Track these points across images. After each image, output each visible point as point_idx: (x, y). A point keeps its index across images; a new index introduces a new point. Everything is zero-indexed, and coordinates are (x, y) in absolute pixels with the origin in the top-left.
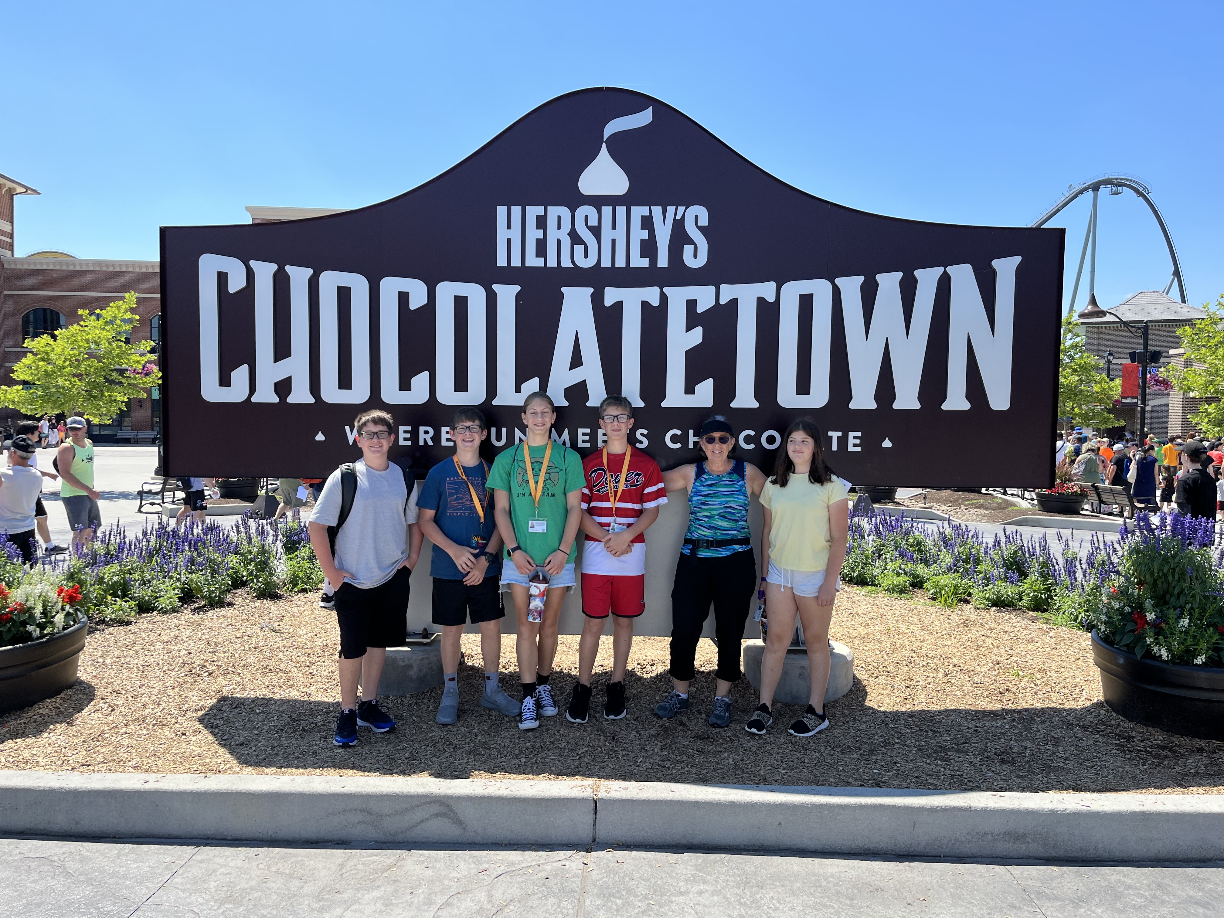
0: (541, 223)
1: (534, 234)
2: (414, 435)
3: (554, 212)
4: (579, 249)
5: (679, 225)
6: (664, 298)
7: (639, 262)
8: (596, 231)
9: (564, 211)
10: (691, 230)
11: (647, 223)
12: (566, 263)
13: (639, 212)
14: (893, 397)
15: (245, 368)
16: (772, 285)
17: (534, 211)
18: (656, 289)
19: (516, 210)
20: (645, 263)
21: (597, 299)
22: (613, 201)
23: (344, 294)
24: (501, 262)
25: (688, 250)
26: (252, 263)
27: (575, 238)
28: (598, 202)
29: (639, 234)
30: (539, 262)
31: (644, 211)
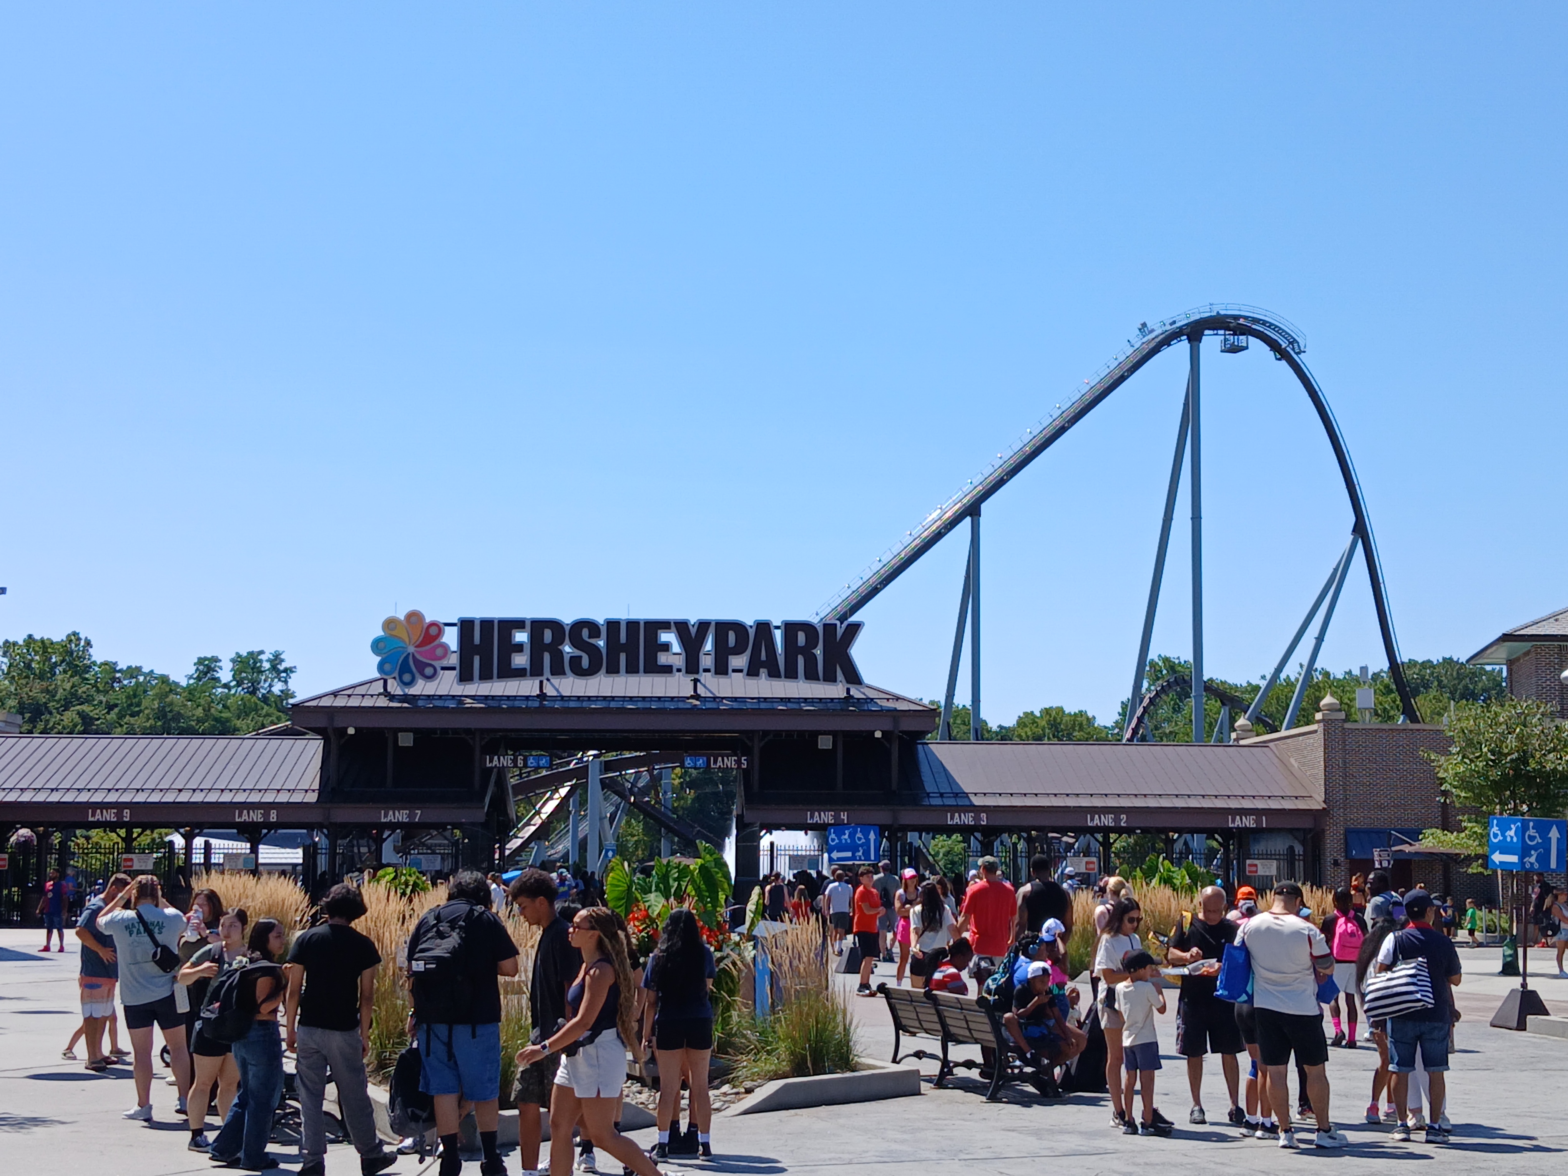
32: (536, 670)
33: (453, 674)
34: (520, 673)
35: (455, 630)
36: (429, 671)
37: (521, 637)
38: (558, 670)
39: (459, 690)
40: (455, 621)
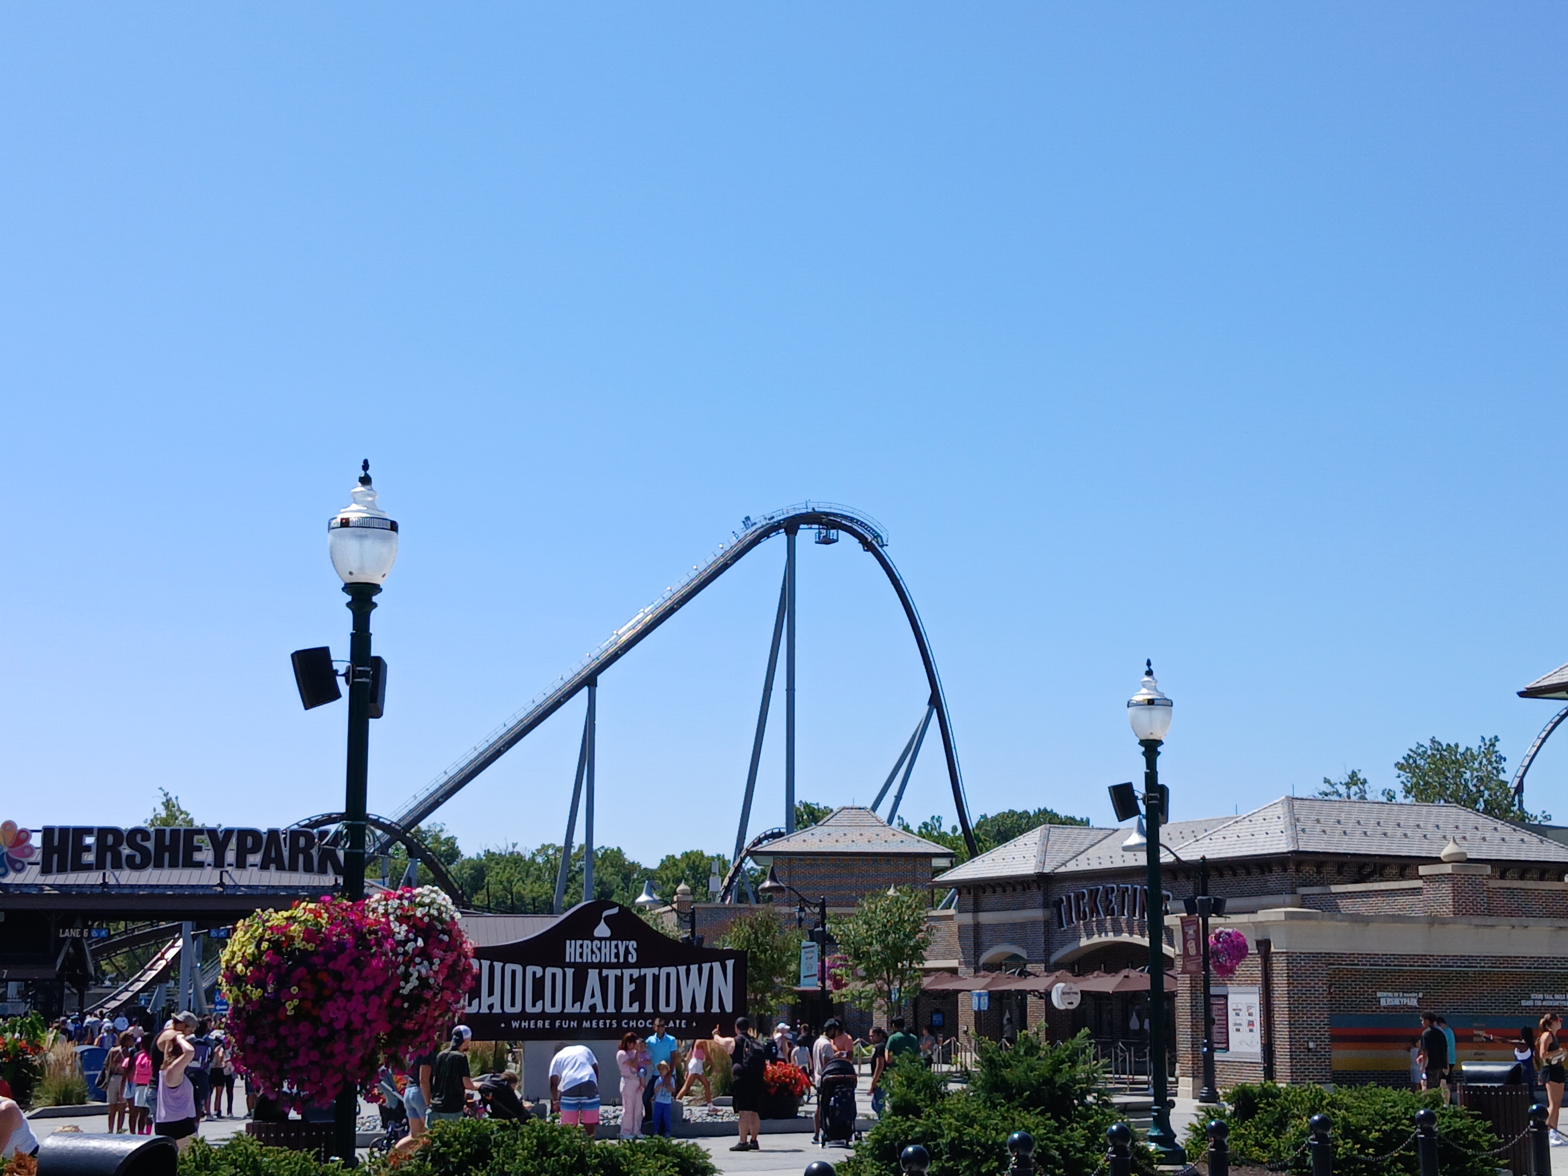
0: (581, 946)
1: (579, 950)
2: (536, 1024)
3: (586, 942)
4: (594, 956)
5: (627, 948)
6: (622, 973)
7: (614, 960)
8: (600, 949)
9: (589, 942)
10: (631, 948)
11: (617, 946)
12: (589, 960)
13: (614, 943)
14: (695, 1008)
15: (477, 1000)
16: (657, 969)
17: (579, 942)
18: (619, 971)
19: (573, 942)
20: (616, 960)
21: (600, 973)
22: (605, 939)
23: (514, 973)
24: (567, 960)
25: (630, 956)
26: (482, 961)
27: (593, 952)
28: (600, 939)
29: (614, 951)
30: (580, 960)
31: (615, 942)
32: (100, 865)
33: (37, 868)
34: (88, 867)
35: (40, 835)
36: (18, 866)
37: (90, 840)
38: (117, 865)
39: (41, 880)
40: (40, 828)
